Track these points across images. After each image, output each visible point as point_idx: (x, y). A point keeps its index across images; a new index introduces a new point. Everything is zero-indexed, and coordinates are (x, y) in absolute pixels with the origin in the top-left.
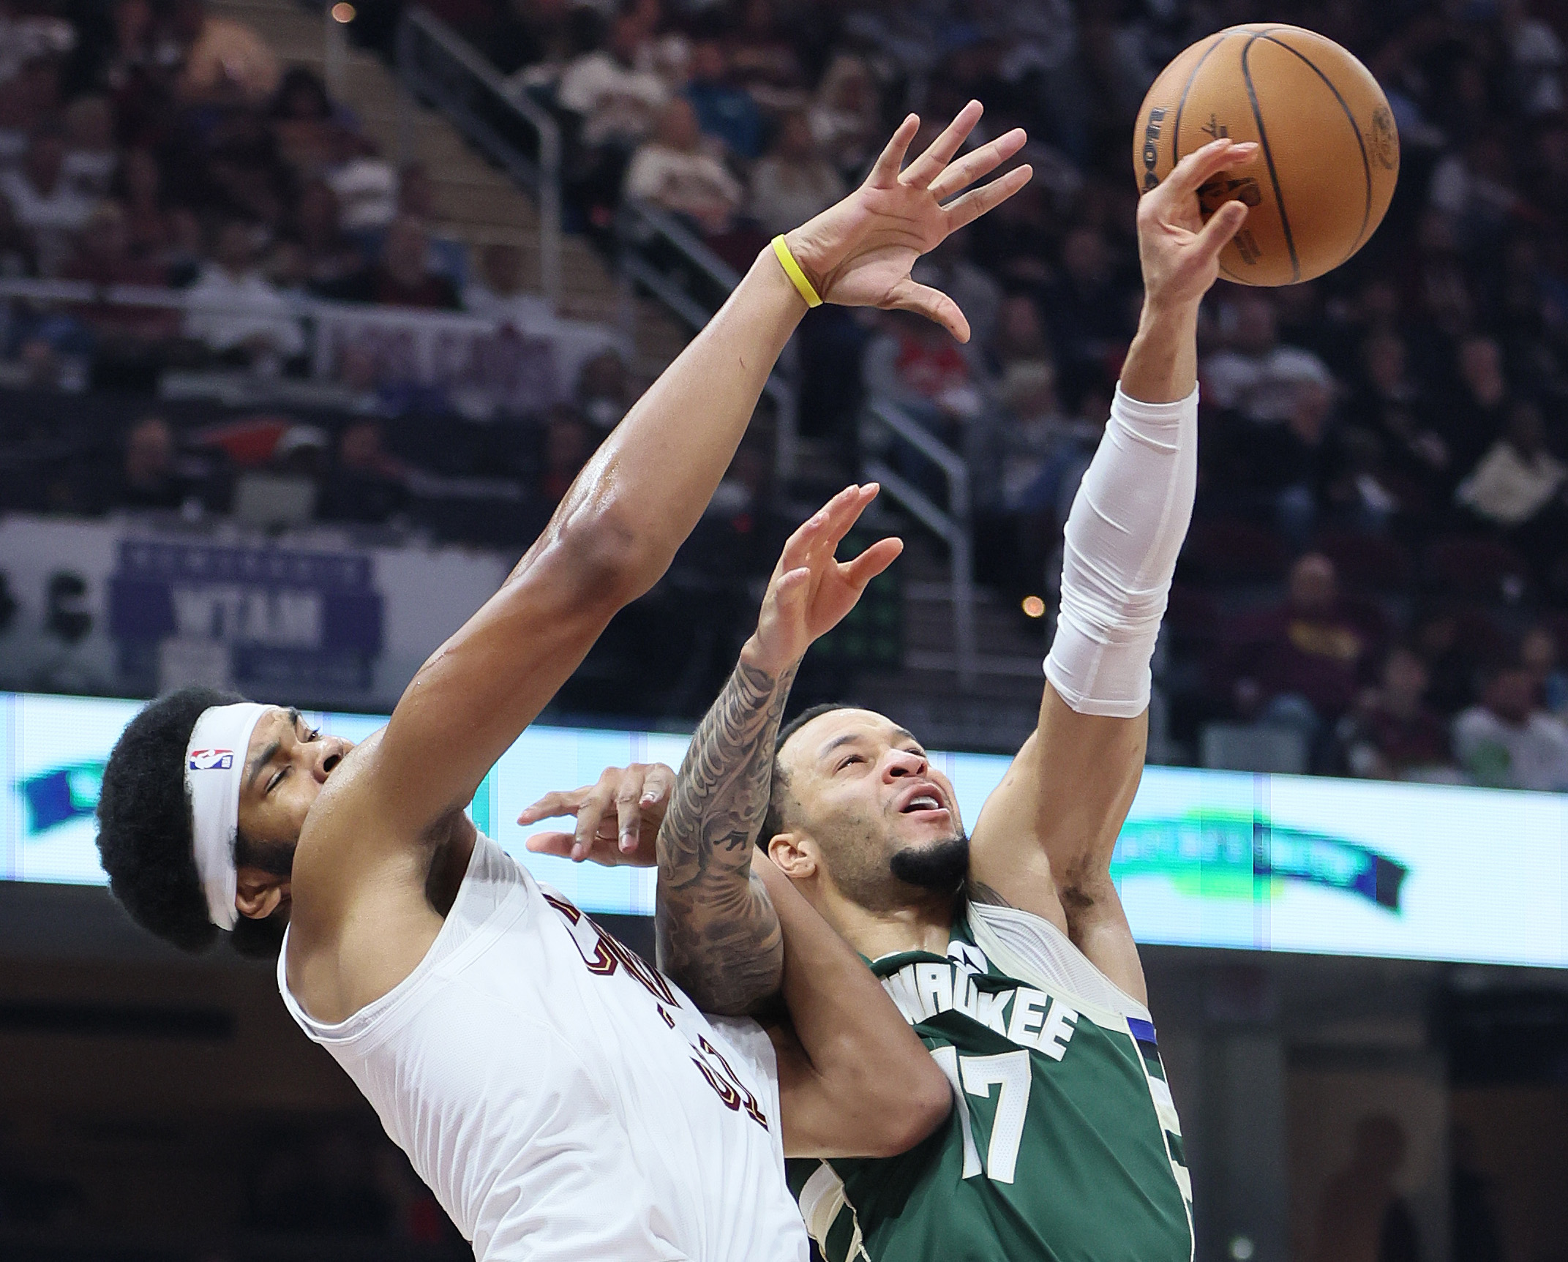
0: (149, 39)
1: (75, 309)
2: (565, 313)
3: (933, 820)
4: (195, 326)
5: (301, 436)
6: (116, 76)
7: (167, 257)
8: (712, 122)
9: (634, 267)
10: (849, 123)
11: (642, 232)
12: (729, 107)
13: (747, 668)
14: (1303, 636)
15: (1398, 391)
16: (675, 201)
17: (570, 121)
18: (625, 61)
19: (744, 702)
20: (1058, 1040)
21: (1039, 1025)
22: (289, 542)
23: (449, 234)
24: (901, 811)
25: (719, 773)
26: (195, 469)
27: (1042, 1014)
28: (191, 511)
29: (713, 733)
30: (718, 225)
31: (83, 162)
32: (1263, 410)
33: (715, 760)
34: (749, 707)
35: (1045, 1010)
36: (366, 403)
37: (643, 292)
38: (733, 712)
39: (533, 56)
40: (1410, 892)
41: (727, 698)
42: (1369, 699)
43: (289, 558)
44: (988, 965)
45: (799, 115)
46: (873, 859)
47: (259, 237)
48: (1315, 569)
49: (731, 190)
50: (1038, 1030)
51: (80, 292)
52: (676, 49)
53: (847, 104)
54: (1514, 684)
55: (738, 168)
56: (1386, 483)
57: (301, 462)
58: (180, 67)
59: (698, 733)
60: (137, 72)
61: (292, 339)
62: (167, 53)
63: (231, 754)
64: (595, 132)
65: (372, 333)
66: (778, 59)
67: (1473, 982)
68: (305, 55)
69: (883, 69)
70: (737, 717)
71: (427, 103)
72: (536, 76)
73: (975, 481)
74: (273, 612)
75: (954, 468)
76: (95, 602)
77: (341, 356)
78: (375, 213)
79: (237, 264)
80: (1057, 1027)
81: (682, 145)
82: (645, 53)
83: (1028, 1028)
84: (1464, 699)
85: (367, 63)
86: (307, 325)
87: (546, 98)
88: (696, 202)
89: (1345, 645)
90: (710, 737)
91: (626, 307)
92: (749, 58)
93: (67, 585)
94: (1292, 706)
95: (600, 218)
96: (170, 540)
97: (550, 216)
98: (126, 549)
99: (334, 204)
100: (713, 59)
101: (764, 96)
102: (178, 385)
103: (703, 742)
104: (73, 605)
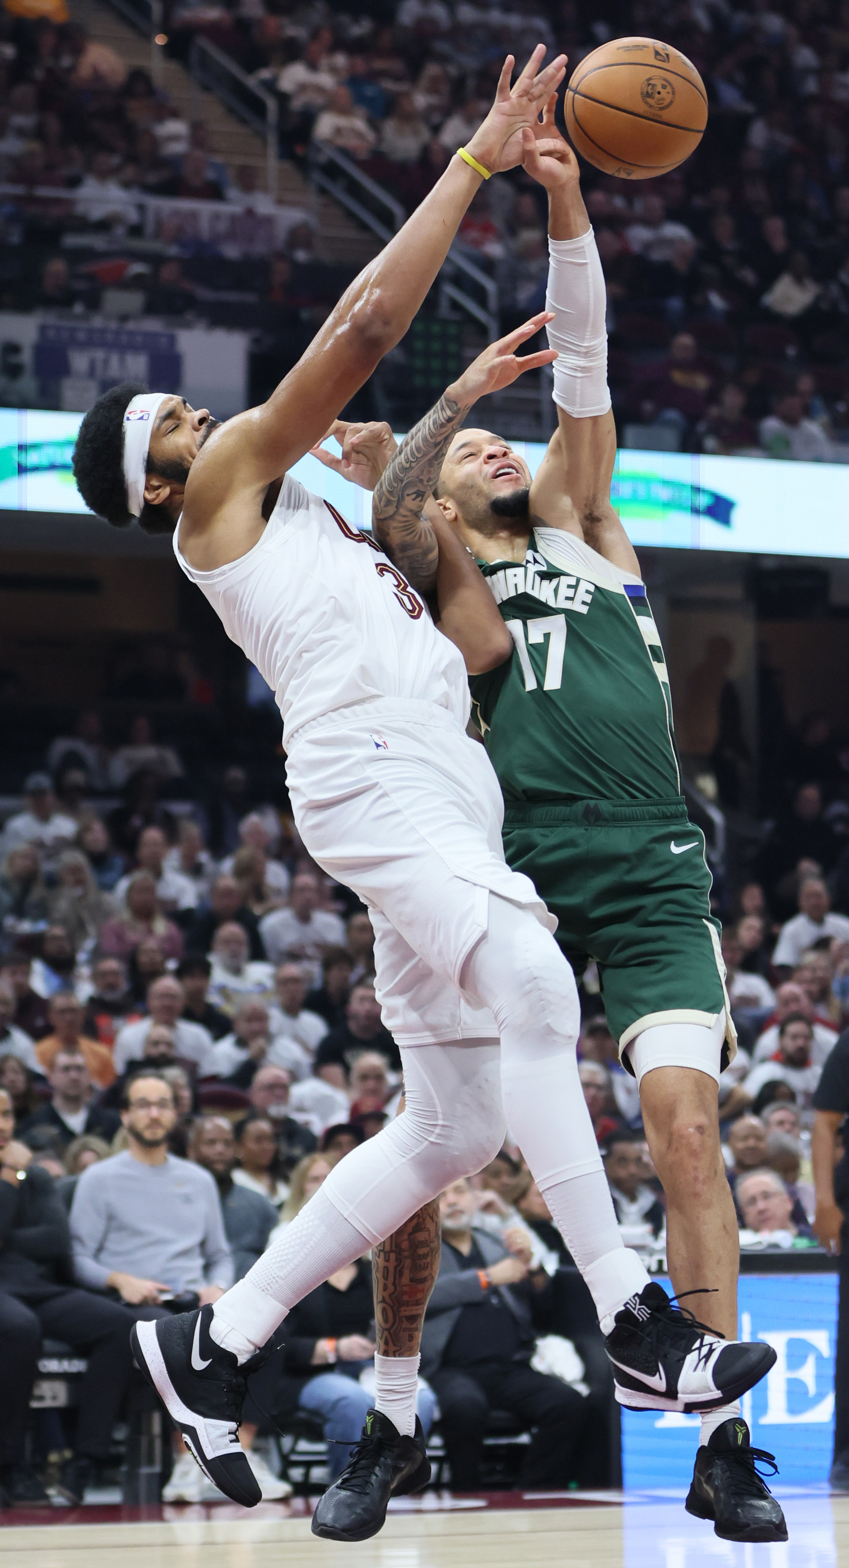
0: (56, 54)
1: (17, 199)
2: (280, 202)
3: (511, 480)
4: (80, 209)
5: (138, 268)
6: (39, 74)
7: (65, 172)
8: (360, 99)
9: (318, 177)
10: (433, 100)
11: (322, 158)
12: (370, 91)
13: (447, 400)
14: (678, 377)
15: (730, 245)
16: (341, 141)
17: (283, 98)
18: (313, 66)
19: (442, 418)
20: (584, 603)
21: (573, 596)
22: (131, 326)
23: (218, 159)
24: (493, 478)
25: (419, 456)
26: (81, 285)
27: (574, 590)
28: (78, 308)
29: (420, 434)
30: (363, 155)
31: (20, 120)
32: (657, 255)
33: (418, 449)
34: (443, 421)
35: (575, 587)
36: (173, 250)
37: (323, 191)
38: (435, 423)
39: (264, 63)
40: (736, 515)
41: (432, 416)
42: (714, 411)
43: (131, 333)
44: (546, 562)
45: (407, 95)
46: (481, 504)
47: (115, 160)
48: (685, 341)
49: (370, 136)
50: (572, 599)
51: (18, 190)
52: (340, 60)
53: (433, 90)
54: (793, 403)
55: (374, 124)
56: (724, 295)
57: (137, 282)
58: (72, 69)
59: (410, 434)
60: (49, 71)
61: (133, 216)
62: (66, 61)
63: (149, 413)
64: (297, 104)
65: (176, 213)
66: (396, 65)
67: (769, 564)
68: (139, 62)
69: (452, 70)
70: (435, 427)
71: (206, 88)
72: (265, 74)
73: (502, 293)
74: (122, 362)
75: (490, 286)
76: (26, 357)
77: (159, 223)
78: (178, 148)
79: (103, 175)
80: (583, 596)
81: (344, 111)
82: (324, 62)
83: (567, 598)
84: (766, 411)
85: (174, 67)
86: (141, 208)
87: (271, 86)
88: (351, 142)
89: (701, 382)
90: (417, 436)
91: (313, 199)
92: (379, 64)
93: (13, 348)
94: (672, 415)
95: (299, 151)
96: (66, 324)
97: (272, 150)
98: (43, 329)
99: (156, 142)
100: (361, 65)
101: (389, 85)
102: (72, 241)
103: (412, 438)
104: (14, 359)
